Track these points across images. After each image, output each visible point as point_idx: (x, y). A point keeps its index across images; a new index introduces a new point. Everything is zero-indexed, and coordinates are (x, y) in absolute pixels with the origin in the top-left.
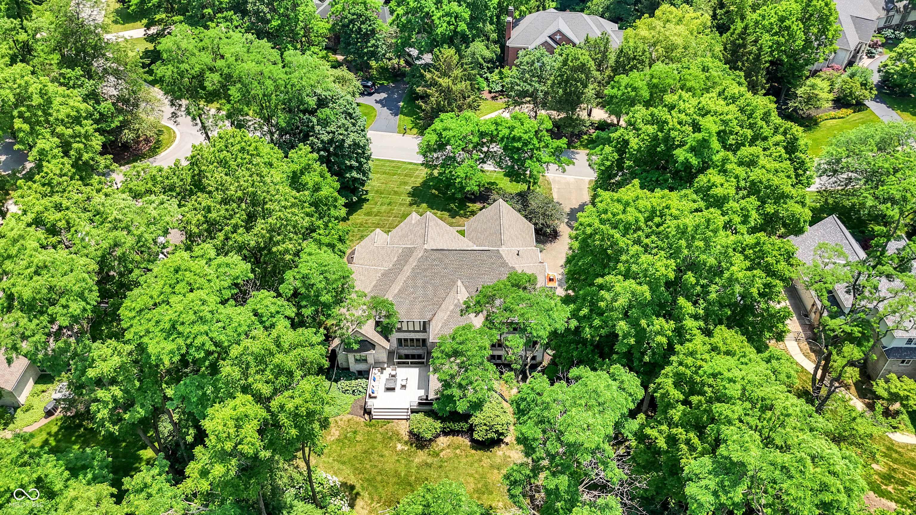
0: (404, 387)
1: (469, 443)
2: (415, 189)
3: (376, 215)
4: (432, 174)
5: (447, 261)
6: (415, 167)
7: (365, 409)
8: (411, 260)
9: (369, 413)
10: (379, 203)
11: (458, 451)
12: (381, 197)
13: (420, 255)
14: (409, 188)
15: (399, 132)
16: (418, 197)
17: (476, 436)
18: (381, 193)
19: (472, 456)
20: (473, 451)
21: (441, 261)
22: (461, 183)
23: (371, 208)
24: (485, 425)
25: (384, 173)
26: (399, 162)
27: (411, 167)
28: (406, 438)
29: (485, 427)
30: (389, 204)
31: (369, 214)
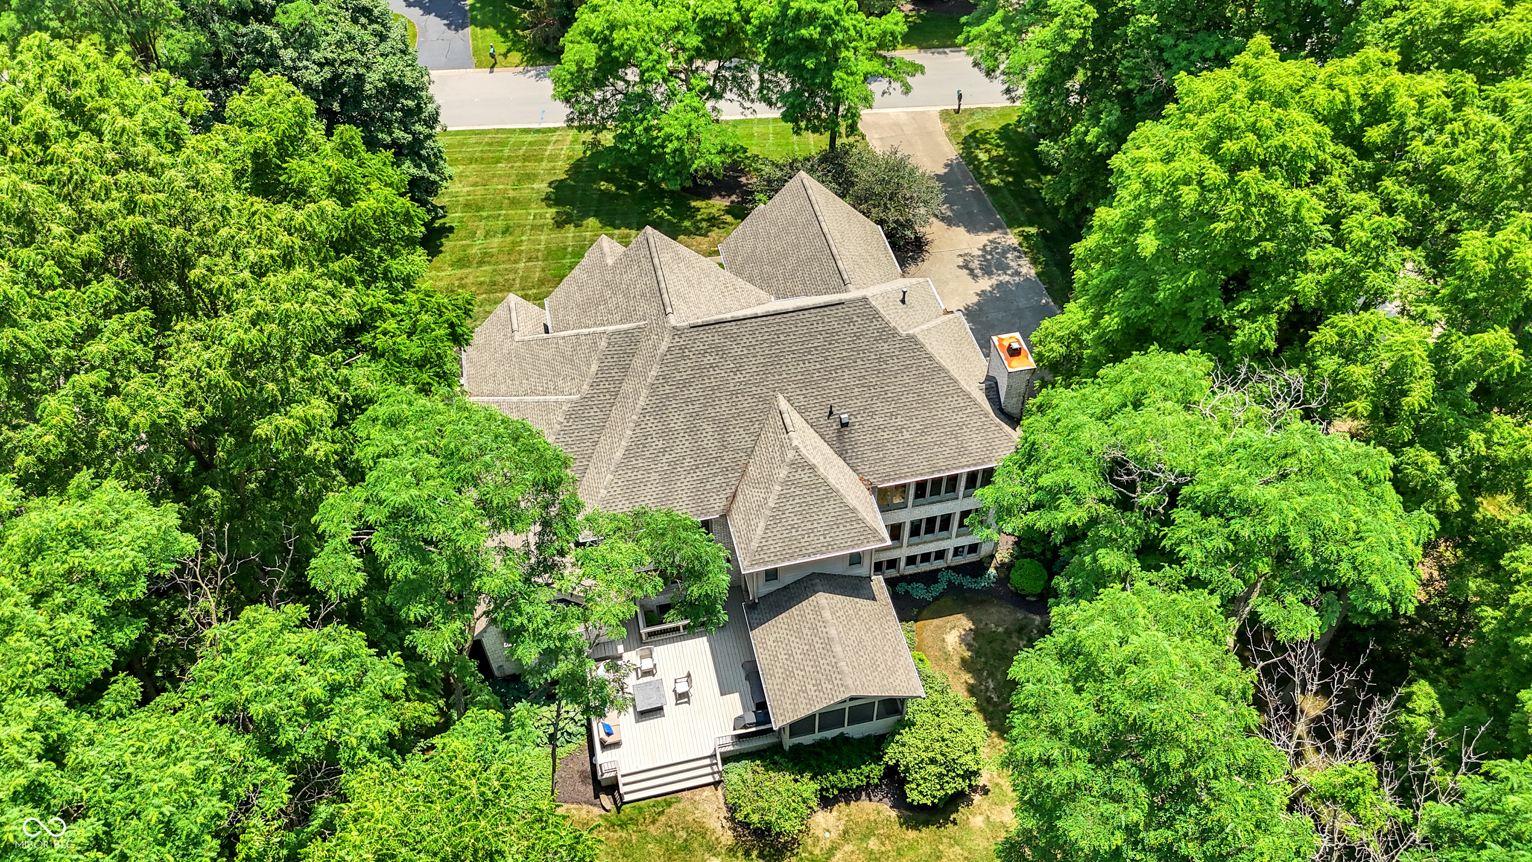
0: (682, 697)
1: (894, 814)
2: (559, 186)
3: (481, 263)
4: (595, 143)
5: (737, 350)
6: (539, 136)
7: (596, 782)
8: (637, 363)
9: (612, 788)
10: (480, 233)
11: (873, 844)
12: (481, 218)
13: (664, 347)
14: (542, 187)
15: (479, 65)
16: (572, 204)
17: (913, 796)
18: (479, 209)
19: (911, 847)
20: (912, 834)
21: (721, 352)
22: (679, 151)
23: (464, 248)
24: (933, 761)
25: (471, 161)
26: (498, 131)
27: (530, 138)
28: (728, 838)
29: (932, 769)
30: (506, 231)
31: (462, 262)
